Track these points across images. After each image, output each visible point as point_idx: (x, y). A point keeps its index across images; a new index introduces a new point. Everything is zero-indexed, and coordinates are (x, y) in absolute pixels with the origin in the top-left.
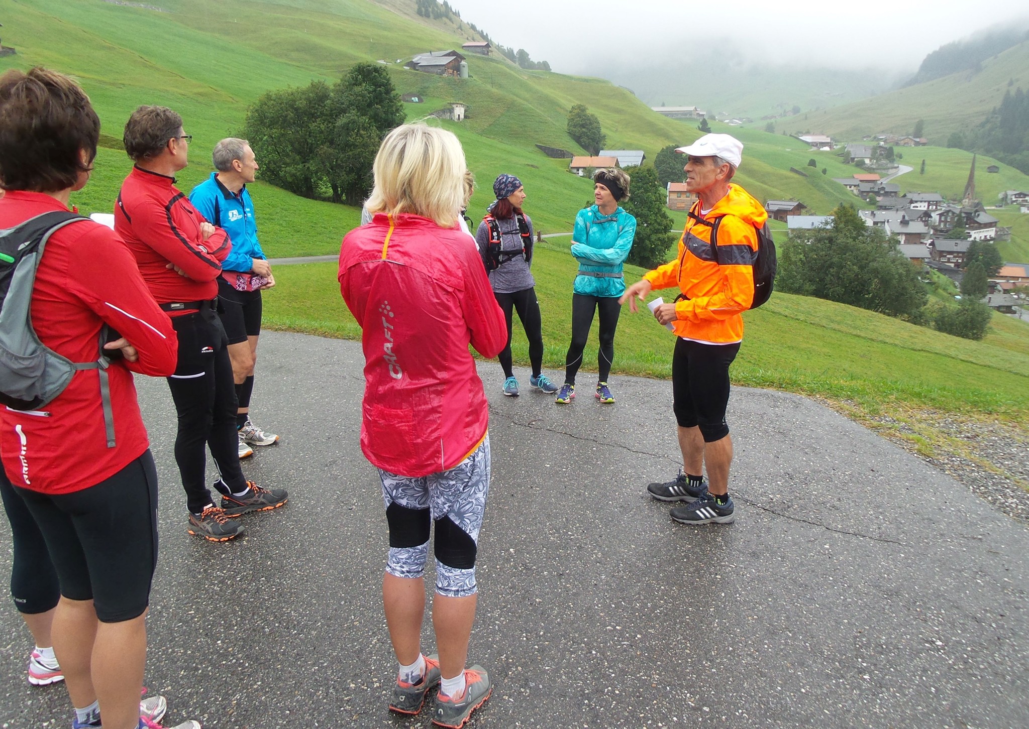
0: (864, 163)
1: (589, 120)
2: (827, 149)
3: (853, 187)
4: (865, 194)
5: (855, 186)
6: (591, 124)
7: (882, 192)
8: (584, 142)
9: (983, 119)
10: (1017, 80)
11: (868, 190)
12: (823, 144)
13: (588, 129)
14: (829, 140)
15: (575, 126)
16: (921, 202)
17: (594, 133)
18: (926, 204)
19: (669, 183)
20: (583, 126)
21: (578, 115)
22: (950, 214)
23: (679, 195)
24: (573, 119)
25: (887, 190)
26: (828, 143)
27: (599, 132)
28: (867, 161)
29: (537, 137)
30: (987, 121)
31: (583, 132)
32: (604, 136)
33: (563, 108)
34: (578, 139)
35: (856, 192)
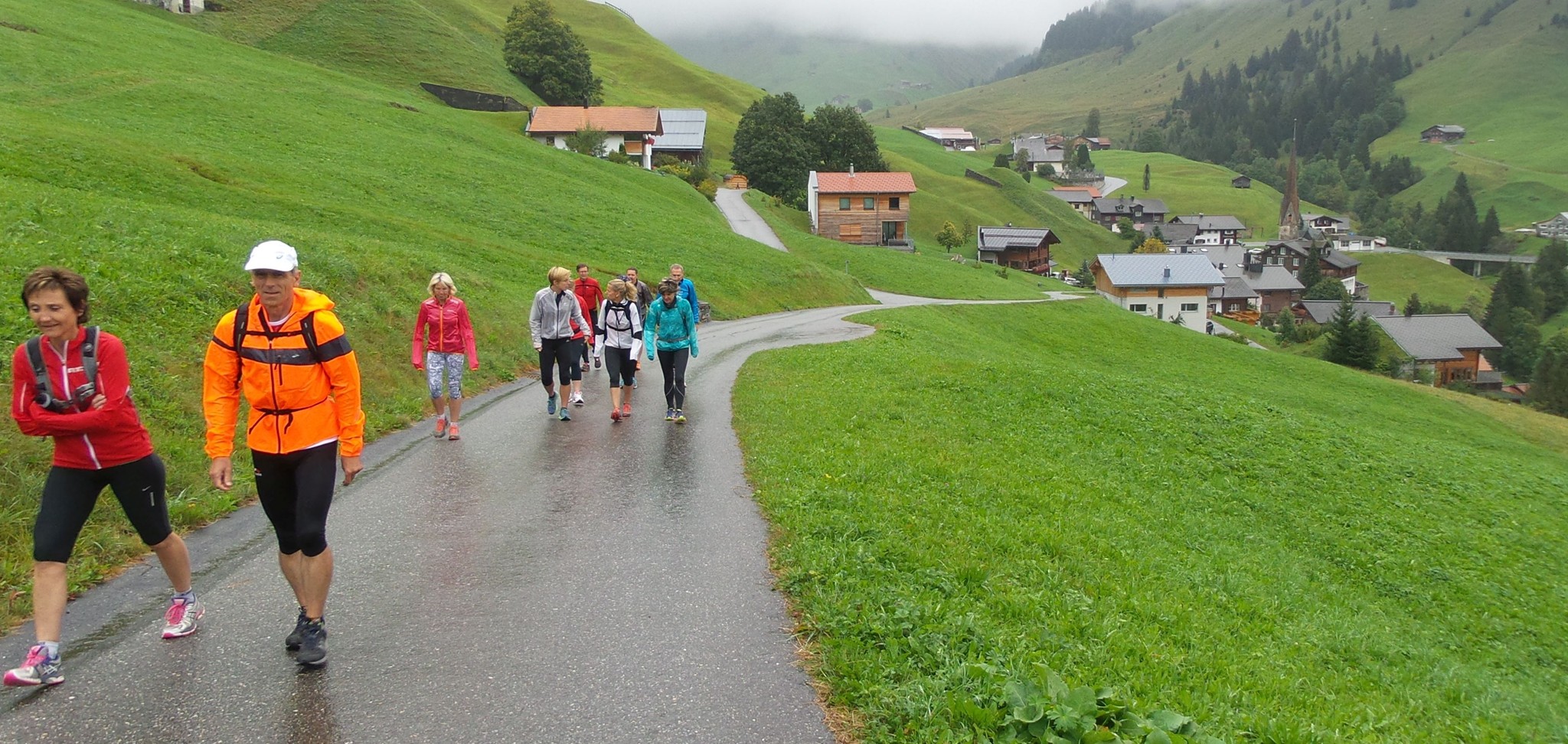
0: (1052, 171)
1: (561, 35)
2: (970, 149)
3: (1081, 206)
4: (1108, 219)
5: (1085, 204)
6: (566, 45)
7: (1138, 214)
8: (552, 89)
9: (1163, 114)
10: (1188, 62)
11: (1113, 211)
12: (964, 143)
13: (557, 57)
14: (969, 136)
15: (524, 49)
16: (1209, 231)
17: (575, 68)
18: (1218, 236)
19: (813, 173)
20: (543, 50)
21: (532, 24)
22: (1283, 252)
23: (845, 203)
24: (518, 34)
25: (1145, 210)
26: (971, 140)
27: (587, 66)
28: (1058, 168)
29: (425, 65)
30: (1168, 118)
31: (548, 63)
32: (599, 81)
33: (490, 26)
34: (533, 81)
35: (1087, 214)
